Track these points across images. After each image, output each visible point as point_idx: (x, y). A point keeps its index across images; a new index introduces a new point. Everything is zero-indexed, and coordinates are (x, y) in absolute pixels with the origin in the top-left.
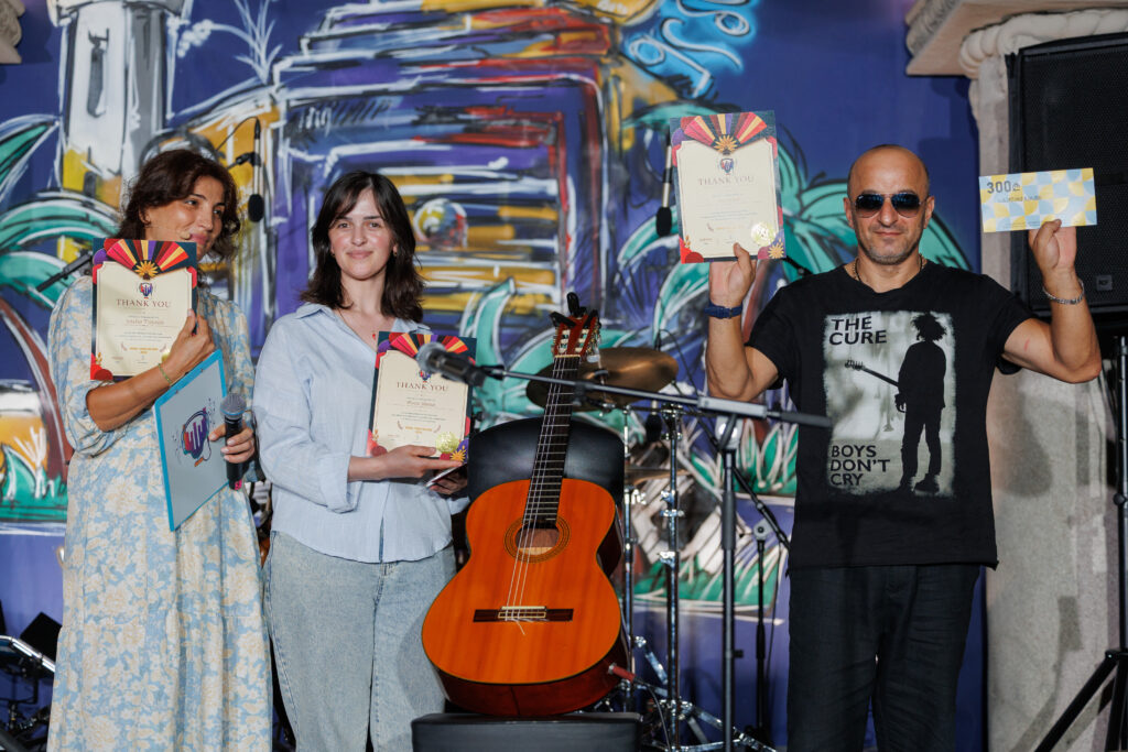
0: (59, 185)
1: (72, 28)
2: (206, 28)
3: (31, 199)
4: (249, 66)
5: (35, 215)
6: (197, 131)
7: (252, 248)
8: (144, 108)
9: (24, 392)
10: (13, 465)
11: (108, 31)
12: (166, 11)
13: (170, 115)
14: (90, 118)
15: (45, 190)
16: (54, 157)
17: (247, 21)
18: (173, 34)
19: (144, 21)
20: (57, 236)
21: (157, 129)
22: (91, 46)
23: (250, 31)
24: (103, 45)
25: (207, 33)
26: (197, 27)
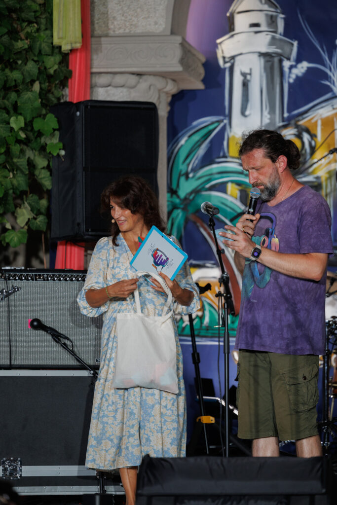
0: (227, 154)
1: (231, 69)
2: (304, 66)
3: (212, 162)
4: (328, 87)
5: (215, 171)
6: (301, 123)
7: (333, 187)
8: (272, 111)
9: (212, 268)
10: (207, 307)
11: (251, 70)
12: (282, 58)
13: (286, 115)
14: (243, 118)
15: (219, 157)
16: (223, 139)
17: (326, 61)
18: (286, 69)
19: (270, 63)
20: (226, 183)
21: (279, 122)
22: (241, 78)
23: (328, 67)
24: (248, 77)
25: (305, 69)
26: (299, 66)
